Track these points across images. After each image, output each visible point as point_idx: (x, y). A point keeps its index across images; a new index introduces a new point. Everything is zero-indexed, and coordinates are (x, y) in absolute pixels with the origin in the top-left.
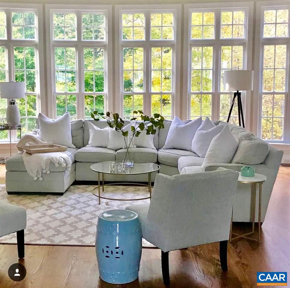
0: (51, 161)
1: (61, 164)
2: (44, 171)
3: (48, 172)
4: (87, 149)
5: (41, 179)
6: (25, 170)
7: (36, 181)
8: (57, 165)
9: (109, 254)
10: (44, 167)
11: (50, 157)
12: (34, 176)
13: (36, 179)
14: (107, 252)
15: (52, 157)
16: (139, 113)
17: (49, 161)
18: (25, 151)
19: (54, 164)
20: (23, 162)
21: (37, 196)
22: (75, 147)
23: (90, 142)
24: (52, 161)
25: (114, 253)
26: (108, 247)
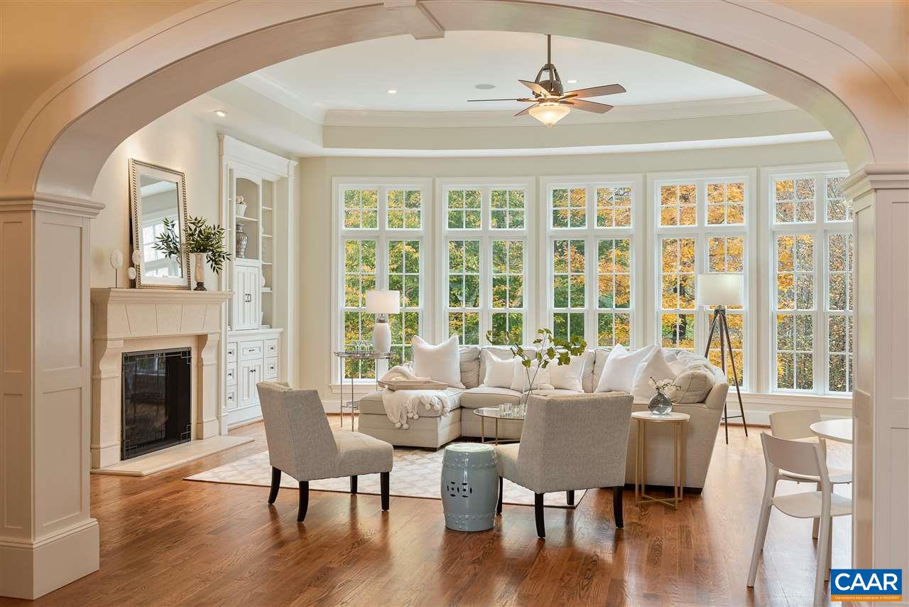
0: (420, 401)
1: (433, 406)
2: (410, 415)
3: (416, 417)
4: (483, 389)
5: (405, 426)
6: (383, 413)
7: (399, 429)
8: (428, 407)
9: (455, 492)
10: (410, 409)
11: (420, 396)
12: (395, 421)
13: (398, 425)
14: (453, 489)
15: (423, 396)
16: (545, 333)
17: (418, 401)
18: (387, 386)
19: (424, 406)
20: (382, 401)
21: (400, 451)
22: (464, 387)
23: (486, 380)
24: (422, 401)
25: (461, 490)
26: (453, 483)
